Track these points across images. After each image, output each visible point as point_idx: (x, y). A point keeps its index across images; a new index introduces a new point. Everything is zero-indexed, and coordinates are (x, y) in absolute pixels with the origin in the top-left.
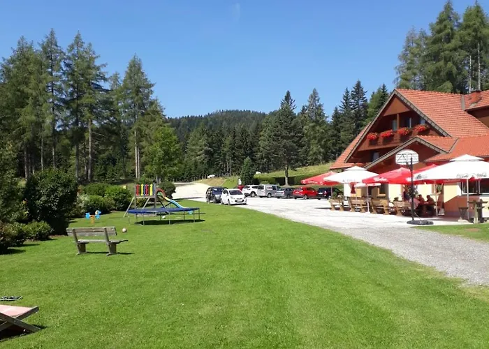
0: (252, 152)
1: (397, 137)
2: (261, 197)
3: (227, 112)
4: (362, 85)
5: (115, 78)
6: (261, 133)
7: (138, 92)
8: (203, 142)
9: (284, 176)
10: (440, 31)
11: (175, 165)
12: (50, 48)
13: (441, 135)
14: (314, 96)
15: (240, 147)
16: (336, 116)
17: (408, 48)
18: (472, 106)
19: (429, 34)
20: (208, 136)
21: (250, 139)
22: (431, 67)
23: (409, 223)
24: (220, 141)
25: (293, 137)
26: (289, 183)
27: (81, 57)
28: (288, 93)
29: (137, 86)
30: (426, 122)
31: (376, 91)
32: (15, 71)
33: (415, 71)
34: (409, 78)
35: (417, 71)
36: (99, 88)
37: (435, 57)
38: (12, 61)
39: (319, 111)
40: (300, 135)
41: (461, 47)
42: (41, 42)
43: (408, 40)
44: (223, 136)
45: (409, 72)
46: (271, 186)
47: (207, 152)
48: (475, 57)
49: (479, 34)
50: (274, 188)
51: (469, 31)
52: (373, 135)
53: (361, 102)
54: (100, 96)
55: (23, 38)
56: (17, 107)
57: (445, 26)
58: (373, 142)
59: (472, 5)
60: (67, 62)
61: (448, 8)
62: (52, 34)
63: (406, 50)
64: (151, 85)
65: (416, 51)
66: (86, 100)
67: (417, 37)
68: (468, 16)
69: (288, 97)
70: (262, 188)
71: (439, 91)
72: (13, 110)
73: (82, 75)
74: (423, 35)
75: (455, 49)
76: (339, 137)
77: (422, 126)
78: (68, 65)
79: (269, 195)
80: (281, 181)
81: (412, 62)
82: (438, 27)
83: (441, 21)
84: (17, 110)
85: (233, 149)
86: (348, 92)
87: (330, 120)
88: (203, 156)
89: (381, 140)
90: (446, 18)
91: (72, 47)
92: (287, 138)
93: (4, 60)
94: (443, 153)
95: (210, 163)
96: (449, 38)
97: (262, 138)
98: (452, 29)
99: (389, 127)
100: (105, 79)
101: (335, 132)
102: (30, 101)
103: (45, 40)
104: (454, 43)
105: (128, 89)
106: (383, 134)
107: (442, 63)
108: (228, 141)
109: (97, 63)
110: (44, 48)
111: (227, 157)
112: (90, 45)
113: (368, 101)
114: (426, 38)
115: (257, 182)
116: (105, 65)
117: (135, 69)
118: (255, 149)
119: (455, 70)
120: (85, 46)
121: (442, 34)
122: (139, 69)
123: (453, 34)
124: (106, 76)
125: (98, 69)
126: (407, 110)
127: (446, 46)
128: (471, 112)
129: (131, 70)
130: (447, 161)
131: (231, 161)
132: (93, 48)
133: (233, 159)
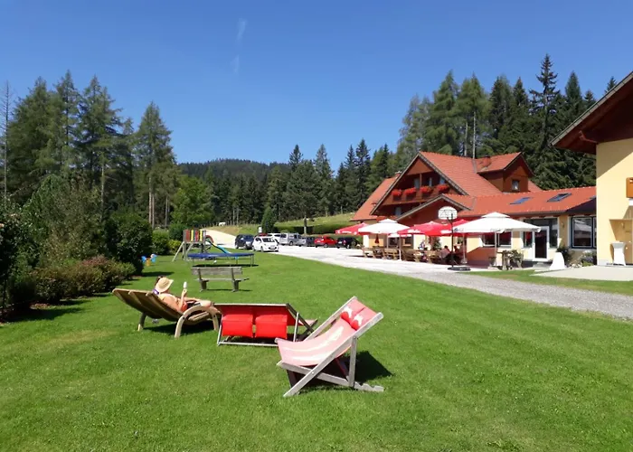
0: (261, 202)
1: (419, 194)
2: (283, 245)
3: (227, 160)
4: (366, 143)
5: (129, 123)
6: (270, 184)
7: (154, 139)
8: (209, 189)
9: (302, 225)
10: (441, 99)
11: (201, 212)
12: (65, 89)
13: (461, 194)
14: (322, 151)
15: (248, 196)
16: (342, 171)
17: (411, 112)
18: (483, 170)
19: (432, 100)
20: (215, 184)
21: (258, 189)
22: (433, 131)
23: (449, 269)
24: (227, 189)
25: (312, 189)
26: (307, 233)
27: (97, 101)
28: (297, 148)
29: (154, 132)
30: (446, 182)
31: (378, 150)
32: (32, 111)
33: (418, 134)
34: (413, 140)
35: (420, 134)
36: (113, 131)
37: (437, 122)
38: (29, 101)
39: (325, 166)
40: (318, 187)
41: (460, 115)
42: (56, 84)
43: (412, 104)
44: (230, 185)
45: (414, 135)
46: (293, 235)
47: (213, 200)
48: (471, 124)
49: (476, 104)
50: (295, 236)
51: (467, 100)
52: (398, 192)
53: (364, 159)
54: (114, 141)
55: (40, 79)
56: (33, 148)
57: (447, 95)
58: (397, 198)
59: (470, 77)
60: (83, 105)
61: (449, 78)
62: (68, 75)
63: (410, 114)
64: (169, 133)
65: (420, 116)
66: (101, 143)
67: (421, 103)
68: (466, 87)
69: (296, 150)
70: (284, 236)
71: (441, 153)
72: (29, 152)
73: (99, 119)
74: (426, 101)
75: (455, 116)
76: (344, 191)
77: (442, 185)
78: (83, 108)
79: (291, 243)
80: (300, 230)
81: (415, 126)
82: (439, 95)
83: (443, 90)
84: (34, 151)
85: (240, 198)
86: (352, 149)
87: (335, 175)
88: (209, 203)
89: (404, 196)
90: (447, 87)
91: (88, 91)
92: (308, 190)
93: (20, 99)
94: (466, 210)
95: (218, 210)
96: (449, 106)
97: (271, 188)
98: (452, 97)
99: (411, 186)
100: (120, 124)
101: (341, 186)
102: (49, 143)
103: (61, 82)
104: (454, 110)
105: (144, 135)
106: (406, 191)
107: (442, 128)
108: (235, 189)
109: (112, 107)
110: (60, 90)
111: (234, 205)
112: (106, 88)
113: (371, 159)
114: (429, 104)
115: (276, 230)
116: (120, 110)
117: (152, 117)
118: (262, 199)
119: (455, 135)
120: (101, 90)
121: (444, 102)
122: (157, 115)
123: (453, 103)
124: (122, 121)
125: (113, 113)
126: (430, 171)
127: (447, 112)
128: (483, 175)
129: (148, 116)
130: (479, 217)
131: (238, 210)
132: (109, 92)
133: (240, 207)
